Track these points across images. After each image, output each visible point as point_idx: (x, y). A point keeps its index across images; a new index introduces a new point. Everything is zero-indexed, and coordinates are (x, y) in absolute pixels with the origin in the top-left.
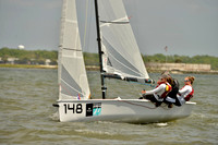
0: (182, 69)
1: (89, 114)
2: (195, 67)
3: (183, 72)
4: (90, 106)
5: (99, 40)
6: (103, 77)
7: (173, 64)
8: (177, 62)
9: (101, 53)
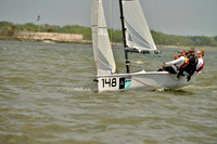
0: (54, 39)
1: (122, 87)
2: (67, 37)
3: (56, 41)
4: (122, 80)
5: (122, 18)
6: (127, 51)
7: (45, 34)
8: (49, 31)
9: (124, 30)
